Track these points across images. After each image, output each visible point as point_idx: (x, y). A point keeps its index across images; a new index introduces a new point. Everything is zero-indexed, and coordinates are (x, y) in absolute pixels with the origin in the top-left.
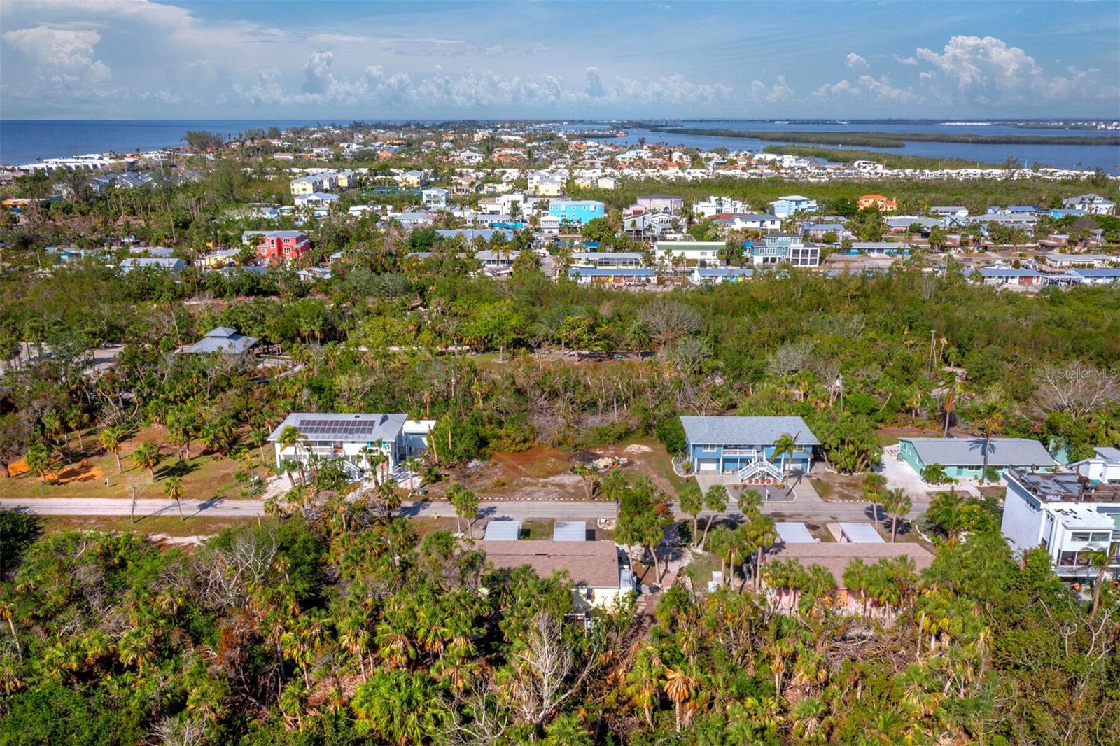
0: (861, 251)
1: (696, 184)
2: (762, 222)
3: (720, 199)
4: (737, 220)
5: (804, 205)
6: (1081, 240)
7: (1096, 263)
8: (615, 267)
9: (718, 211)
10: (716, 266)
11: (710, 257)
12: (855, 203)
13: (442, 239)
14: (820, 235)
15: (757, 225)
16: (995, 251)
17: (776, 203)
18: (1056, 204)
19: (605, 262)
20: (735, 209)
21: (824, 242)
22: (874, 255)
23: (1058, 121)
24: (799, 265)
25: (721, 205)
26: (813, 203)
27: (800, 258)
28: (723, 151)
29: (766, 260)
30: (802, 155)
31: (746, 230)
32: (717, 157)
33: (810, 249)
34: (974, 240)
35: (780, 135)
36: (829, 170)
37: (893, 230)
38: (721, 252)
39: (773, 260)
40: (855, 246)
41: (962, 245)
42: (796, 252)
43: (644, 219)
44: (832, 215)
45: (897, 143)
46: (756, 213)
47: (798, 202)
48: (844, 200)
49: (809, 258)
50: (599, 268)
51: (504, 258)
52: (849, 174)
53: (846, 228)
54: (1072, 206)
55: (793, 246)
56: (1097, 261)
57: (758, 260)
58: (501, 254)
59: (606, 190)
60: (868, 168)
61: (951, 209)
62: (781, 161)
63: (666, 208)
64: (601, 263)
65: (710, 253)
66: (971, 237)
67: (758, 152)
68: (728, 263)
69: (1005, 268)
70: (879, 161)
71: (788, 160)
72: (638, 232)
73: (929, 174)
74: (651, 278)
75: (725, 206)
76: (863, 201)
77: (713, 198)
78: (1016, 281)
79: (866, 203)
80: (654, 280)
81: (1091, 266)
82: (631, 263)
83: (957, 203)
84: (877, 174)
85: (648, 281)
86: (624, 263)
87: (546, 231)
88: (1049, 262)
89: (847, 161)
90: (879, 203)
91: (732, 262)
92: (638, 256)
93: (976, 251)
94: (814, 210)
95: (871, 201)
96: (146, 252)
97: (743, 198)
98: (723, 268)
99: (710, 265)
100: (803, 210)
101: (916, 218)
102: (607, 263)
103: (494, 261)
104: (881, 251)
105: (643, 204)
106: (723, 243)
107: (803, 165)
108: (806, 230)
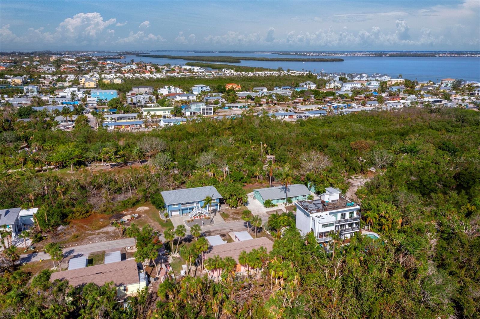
0: (229, 108)
1: (158, 80)
2: (188, 97)
3: (169, 87)
4: (177, 96)
5: (205, 88)
6: (308, 100)
7: (313, 108)
8: (125, 121)
9: (169, 92)
10: (170, 117)
11: (167, 113)
12: (225, 87)
13: (36, 111)
14: (212, 101)
15: (186, 98)
16: (279, 105)
17: (193, 88)
18: (297, 86)
19: (120, 119)
20: (176, 91)
21: (214, 104)
22: (234, 109)
24: (205, 115)
25: (170, 89)
26: (208, 87)
27: (205, 112)
28: (168, 65)
29: (191, 114)
30: (201, 66)
31: (182, 101)
32: (166, 68)
33: (209, 108)
34: (271, 101)
35: (192, 58)
36: (213, 73)
37: (240, 98)
38: (172, 111)
39: (194, 113)
40: (227, 105)
41: (267, 103)
42: (203, 110)
43: (136, 98)
44: (216, 92)
45: (237, 61)
46: (185, 93)
47: (202, 87)
48: (220, 86)
49: (209, 112)
50: (117, 121)
51: (70, 120)
52: (221, 74)
53: (222, 98)
54: (303, 86)
55: (202, 107)
56: (314, 107)
57: (188, 114)
58: (68, 118)
59: (118, 84)
60: (228, 72)
61: (261, 88)
62: (193, 69)
63: (146, 92)
64: (118, 119)
65: (167, 112)
66: (270, 100)
67: (183, 65)
68: (175, 116)
69: (283, 112)
70: (232, 69)
71: (196, 69)
72: (134, 104)
73: (251, 74)
74: (142, 125)
75: (172, 90)
76: (228, 86)
77: (166, 87)
78: (287, 117)
79: (229, 87)
80: (143, 126)
81: (312, 110)
82: (132, 118)
83: (263, 86)
84: (232, 74)
85: (141, 126)
86: (129, 119)
87: (90, 105)
88: (298, 109)
89: (220, 68)
90: (234, 87)
91: (177, 115)
92: (135, 115)
93: (272, 105)
94: (209, 90)
95: (231, 86)
97: (179, 86)
98: (173, 118)
99: (168, 117)
100: (204, 90)
101: (248, 92)
102: (121, 119)
103: (65, 121)
104: (237, 107)
105: (135, 90)
106: (173, 107)
107: (202, 71)
108: (207, 100)
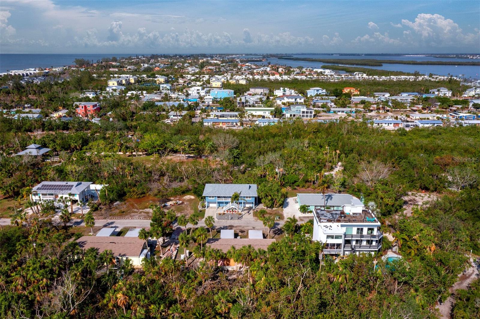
0: (335, 112)
1: (276, 82)
2: (296, 99)
3: (284, 89)
4: (285, 98)
5: (320, 92)
6: (428, 108)
7: (430, 118)
8: (226, 119)
9: (283, 94)
10: (269, 118)
11: (267, 114)
12: (341, 91)
14: (320, 104)
15: (293, 100)
16: (391, 112)
17: (308, 91)
18: (427, 92)
19: (223, 116)
20: (291, 93)
21: (322, 108)
22: (339, 113)
23: (453, 54)
24: (305, 118)
25: (285, 91)
26: (324, 91)
27: (305, 115)
28: (301, 68)
29: (291, 115)
30: (333, 69)
31: (289, 103)
32: (298, 71)
33: (309, 111)
34: (382, 107)
35: (332, 61)
36: (343, 76)
37: (354, 102)
38: (272, 112)
39: (294, 115)
40: (332, 109)
41: (377, 109)
42: (303, 112)
44: (331, 96)
45: (379, 64)
46: (300, 95)
47: (318, 90)
48: (337, 90)
50: (220, 118)
51: (179, 114)
52: (350, 78)
53: (332, 101)
54: (434, 93)
55: (302, 110)
56: (430, 116)
57: (288, 115)
59: (242, 85)
60: (360, 75)
61: (383, 93)
62: (324, 72)
63: (262, 93)
64: (221, 117)
65: (267, 112)
68: (275, 117)
69: (392, 120)
70: (365, 73)
71: (327, 72)
72: (243, 103)
74: (238, 123)
75: (287, 92)
76: (345, 90)
77: (282, 88)
78: (392, 125)
79: (346, 91)
81: (428, 119)
82: (234, 117)
83: (386, 91)
84: (363, 78)
85: (237, 124)
86: (231, 117)
87: (207, 102)
88: (411, 117)
89: (351, 72)
90: (352, 91)
91: (276, 116)
92: (237, 113)
93: (383, 112)
94: (325, 94)
95: (349, 90)
96: (30, 111)
97: (294, 88)
98: (272, 119)
99: (267, 118)
100: (320, 94)
101: (366, 97)
102: (223, 117)
103: (176, 116)
104: (343, 112)
105: (252, 91)
106: (273, 109)
107: (332, 74)
108: (315, 103)
